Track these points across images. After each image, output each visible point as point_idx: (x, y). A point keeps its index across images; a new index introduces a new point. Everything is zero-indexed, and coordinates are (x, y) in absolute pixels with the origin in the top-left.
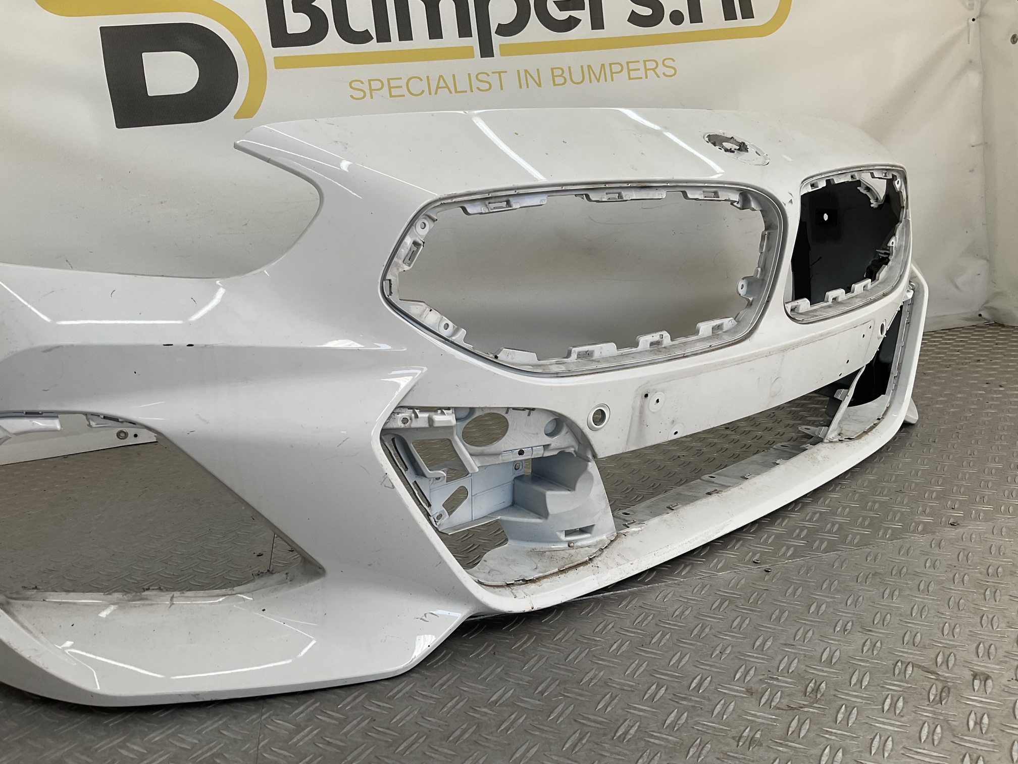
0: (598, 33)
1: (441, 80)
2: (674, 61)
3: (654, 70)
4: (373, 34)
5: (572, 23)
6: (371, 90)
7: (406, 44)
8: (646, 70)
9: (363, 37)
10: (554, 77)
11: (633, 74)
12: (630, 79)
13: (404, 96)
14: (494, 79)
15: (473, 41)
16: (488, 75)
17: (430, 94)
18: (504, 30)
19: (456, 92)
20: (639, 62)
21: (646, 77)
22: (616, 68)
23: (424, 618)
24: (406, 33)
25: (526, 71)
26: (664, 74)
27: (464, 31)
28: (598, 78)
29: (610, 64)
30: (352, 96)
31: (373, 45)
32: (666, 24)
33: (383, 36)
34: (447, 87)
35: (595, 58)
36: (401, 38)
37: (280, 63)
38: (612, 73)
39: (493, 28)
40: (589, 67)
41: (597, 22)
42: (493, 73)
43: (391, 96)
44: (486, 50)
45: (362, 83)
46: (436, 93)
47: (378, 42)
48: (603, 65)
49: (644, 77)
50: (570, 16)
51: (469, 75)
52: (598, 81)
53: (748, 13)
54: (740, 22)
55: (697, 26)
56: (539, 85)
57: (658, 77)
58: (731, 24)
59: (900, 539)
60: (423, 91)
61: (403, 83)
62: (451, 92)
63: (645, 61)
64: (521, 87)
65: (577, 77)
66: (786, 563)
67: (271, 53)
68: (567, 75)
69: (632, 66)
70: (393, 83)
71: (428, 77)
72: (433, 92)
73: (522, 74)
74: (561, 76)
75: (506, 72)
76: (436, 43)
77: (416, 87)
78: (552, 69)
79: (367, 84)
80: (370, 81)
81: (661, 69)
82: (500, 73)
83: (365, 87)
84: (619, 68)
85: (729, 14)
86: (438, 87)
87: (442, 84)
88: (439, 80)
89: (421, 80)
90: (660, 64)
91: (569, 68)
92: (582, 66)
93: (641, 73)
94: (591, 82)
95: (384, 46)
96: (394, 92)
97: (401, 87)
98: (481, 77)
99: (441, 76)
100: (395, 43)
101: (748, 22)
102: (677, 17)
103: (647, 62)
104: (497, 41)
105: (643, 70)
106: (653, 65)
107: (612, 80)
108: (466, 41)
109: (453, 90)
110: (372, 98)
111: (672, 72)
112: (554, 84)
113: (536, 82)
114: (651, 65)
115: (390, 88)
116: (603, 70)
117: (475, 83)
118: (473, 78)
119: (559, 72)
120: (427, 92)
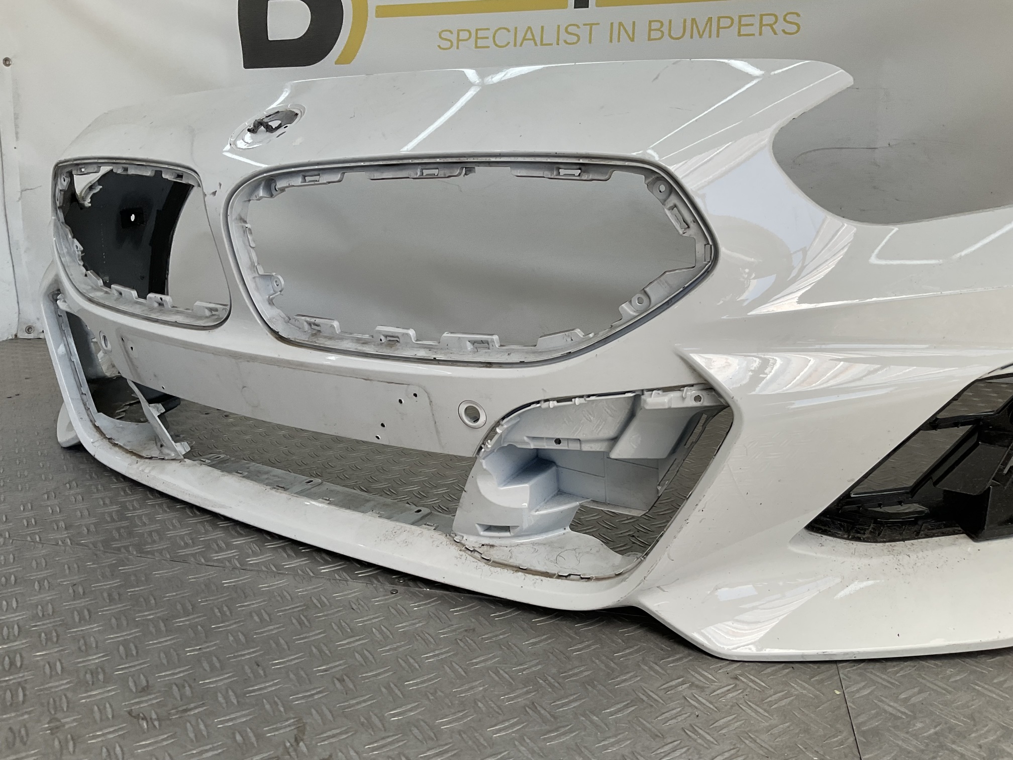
1: (529, 32)
2: (798, 16)
3: (771, 25)
6: (459, 40)
8: (761, 25)
10: (650, 30)
11: (744, 30)
12: (739, 35)
13: (489, 47)
14: (584, 32)
16: (578, 27)
17: (515, 45)
19: (542, 44)
20: (754, 16)
21: (760, 34)
22: (725, 22)
25: (620, 24)
26: (783, 31)
28: (701, 33)
29: (719, 18)
30: (439, 46)
34: (534, 39)
38: (719, 28)
40: (693, 20)
42: (584, 25)
43: (477, 47)
45: (451, 33)
46: (521, 45)
48: (710, 19)
49: (757, 34)
51: (559, 26)
52: (701, 36)
56: (632, 40)
57: (775, 34)
60: (509, 43)
61: (489, 34)
62: (536, 44)
63: (762, 16)
64: (611, 41)
65: (677, 31)
68: (665, 29)
69: (744, 21)
70: (480, 34)
71: (516, 28)
72: (518, 44)
73: (616, 26)
74: (658, 30)
77: (502, 38)
78: (650, 22)
79: (455, 35)
80: (459, 31)
81: (780, 26)
82: (591, 25)
83: (453, 38)
84: (729, 21)
86: (524, 39)
87: (529, 36)
88: (527, 31)
89: (509, 31)
90: (781, 19)
91: (670, 21)
92: (685, 20)
93: (755, 29)
94: (692, 37)
96: (481, 43)
97: (487, 38)
98: (570, 29)
99: (529, 28)
103: (764, 17)
105: (757, 25)
106: (772, 20)
107: (718, 36)
109: (538, 43)
110: (458, 48)
111: (794, 28)
112: (649, 39)
113: (629, 36)
114: (767, 20)
115: (477, 38)
116: (708, 24)
117: (563, 36)
118: (562, 30)
119: (657, 25)
120: (512, 43)
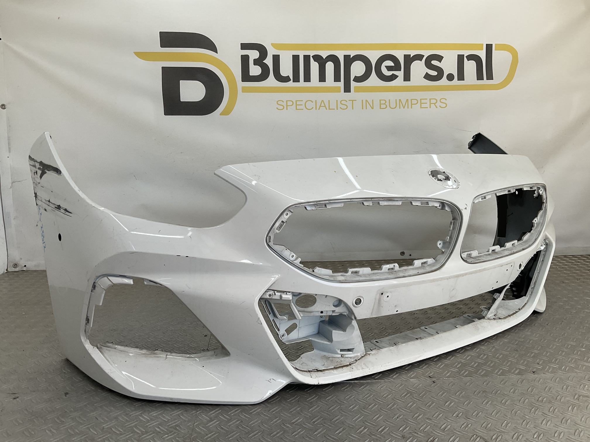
0: (407, 83)
1: (323, 102)
2: (446, 100)
3: (435, 104)
4: (291, 78)
5: (393, 77)
6: (287, 106)
7: (307, 84)
8: (430, 104)
9: (286, 79)
10: (380, 104)
11: (423, 105)
12: (421, 108)
13: (303, 109)
14: (349, 104)
15: (341, 84)
16: (347, 101)
17: (316, 109)
18: (358, 79)
19: (329, 109)
21: (430, 108)
22: (414, 102)
23: (270, 381)
24: (307, 78)
25: (366, 101)
26: (440, 106)
27: (337, 78)
28: (404, 106)
29: (411, 100)
30: (277, 108)
31: (291, 84)
32: (444, 81)
33: (296, 79)
34: (325, 106)
35: (403, 96)
36: (305, 81)
37: (244, 90)
38: (412, 104)
39: (352, 78)
40: (400, 100)
41: (407, 78)
42: (349, 100)
43: (296, 109)
44: (347, 89)
45: (283, 102)
46: (319, 109)
47: (293, 82)
48: (407, 100)
50: (393, 74)
51: (337, 101)
52: (404, 108)
53: (490, 77)
54: (485, 81)
55: (461, 82)
56: (373, 108)
57: (437, 107)
58: (480, 82)
59: (504, 375)
60: (313, 108)
61: (303, 103)
62: (326, 109)
63: (430, 99)
64: (363, 109)
65: (393, 105)
66: (445, 379)
67: (240, 84)
68: (387, 104)
69: (423, 101)
70: (298, 103)
71: (316, 101)
72: (318, 108)
73: (364, 102)
74: (384, 104)
75: (356, 100)
76: (322, 84)
77: (309, 105)
78: (380, 100)
79: (285, 103)
80: (287, 101)
81: (438, 104)
82: (353, 101)
84: (416, 102)
85: (480, 77)
86: (320, 106)
87: (323, 105)
88: (322, 102)
89: (312, 102)
91: (389, 100)
92: (396, 100)
93: (427, 105)
94: (400, 108)
95: (296, 84)
96: (298, 107)
97: (302, 105)
98: (342, 102)
99: (322, 101)
100: (302, 83)
101: (490, 82)
102: (450, 77)
103: (431, 100)
104: (353, 84)
105: (429, 103)
106: (434, 101)
107: (412, 108)
108: (337, 84)
109: (328, 108)
110: (287, 109)
111: (444, 105)
112: (380, 108)
113: (371, 107)
114: (433, 101)
115: (296, 105)
116: (407, 102)
117: (340, 105)
118: (339, 102)
119: (384, 102)
120: (315, 108)
